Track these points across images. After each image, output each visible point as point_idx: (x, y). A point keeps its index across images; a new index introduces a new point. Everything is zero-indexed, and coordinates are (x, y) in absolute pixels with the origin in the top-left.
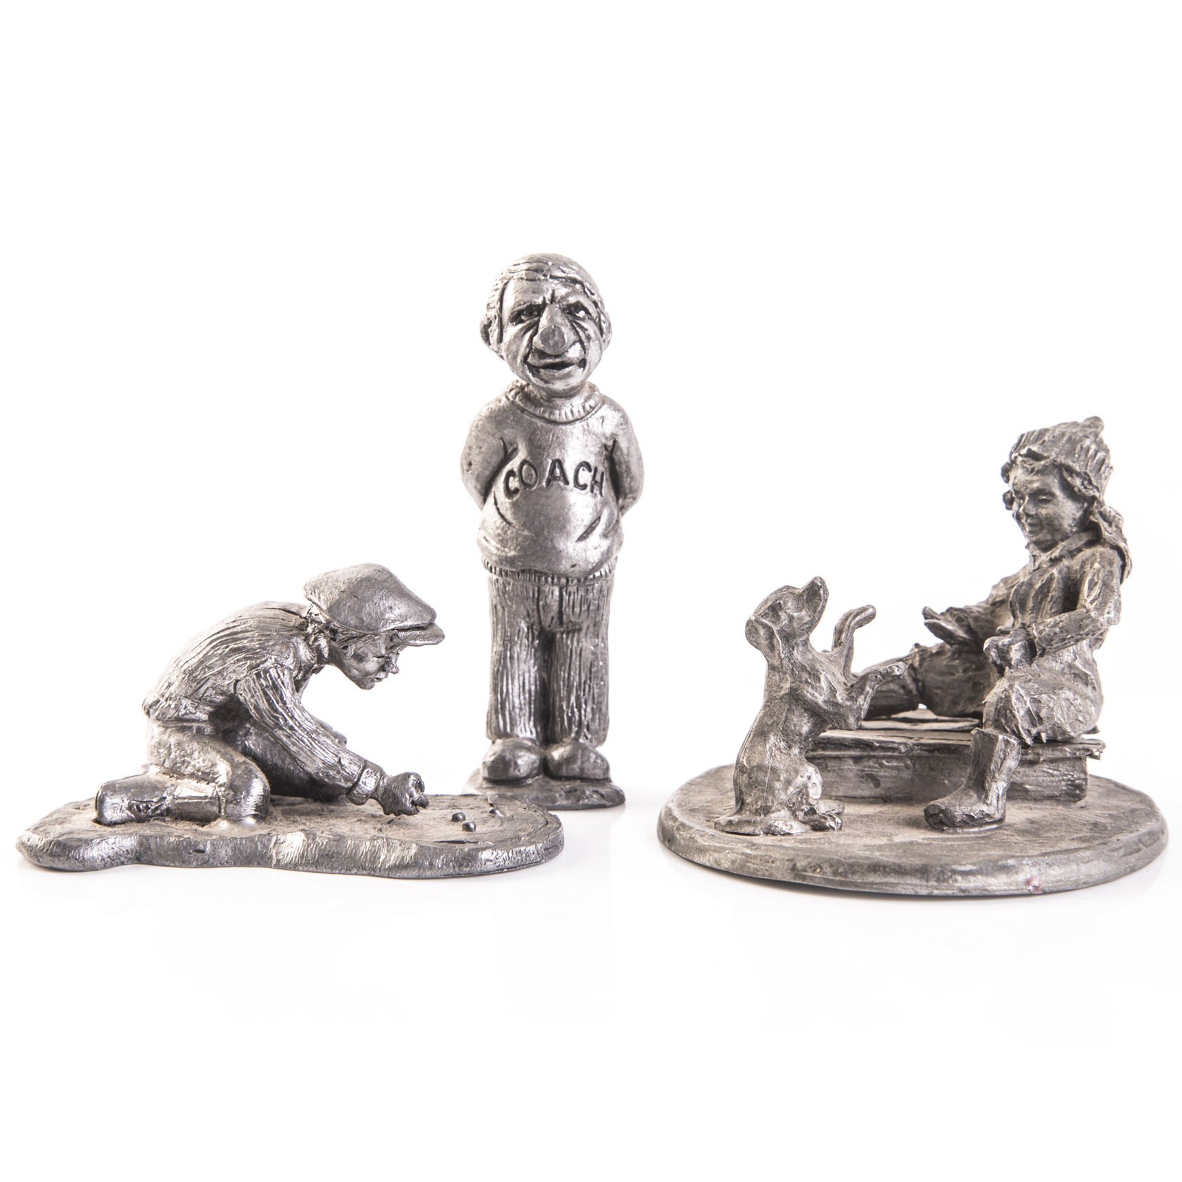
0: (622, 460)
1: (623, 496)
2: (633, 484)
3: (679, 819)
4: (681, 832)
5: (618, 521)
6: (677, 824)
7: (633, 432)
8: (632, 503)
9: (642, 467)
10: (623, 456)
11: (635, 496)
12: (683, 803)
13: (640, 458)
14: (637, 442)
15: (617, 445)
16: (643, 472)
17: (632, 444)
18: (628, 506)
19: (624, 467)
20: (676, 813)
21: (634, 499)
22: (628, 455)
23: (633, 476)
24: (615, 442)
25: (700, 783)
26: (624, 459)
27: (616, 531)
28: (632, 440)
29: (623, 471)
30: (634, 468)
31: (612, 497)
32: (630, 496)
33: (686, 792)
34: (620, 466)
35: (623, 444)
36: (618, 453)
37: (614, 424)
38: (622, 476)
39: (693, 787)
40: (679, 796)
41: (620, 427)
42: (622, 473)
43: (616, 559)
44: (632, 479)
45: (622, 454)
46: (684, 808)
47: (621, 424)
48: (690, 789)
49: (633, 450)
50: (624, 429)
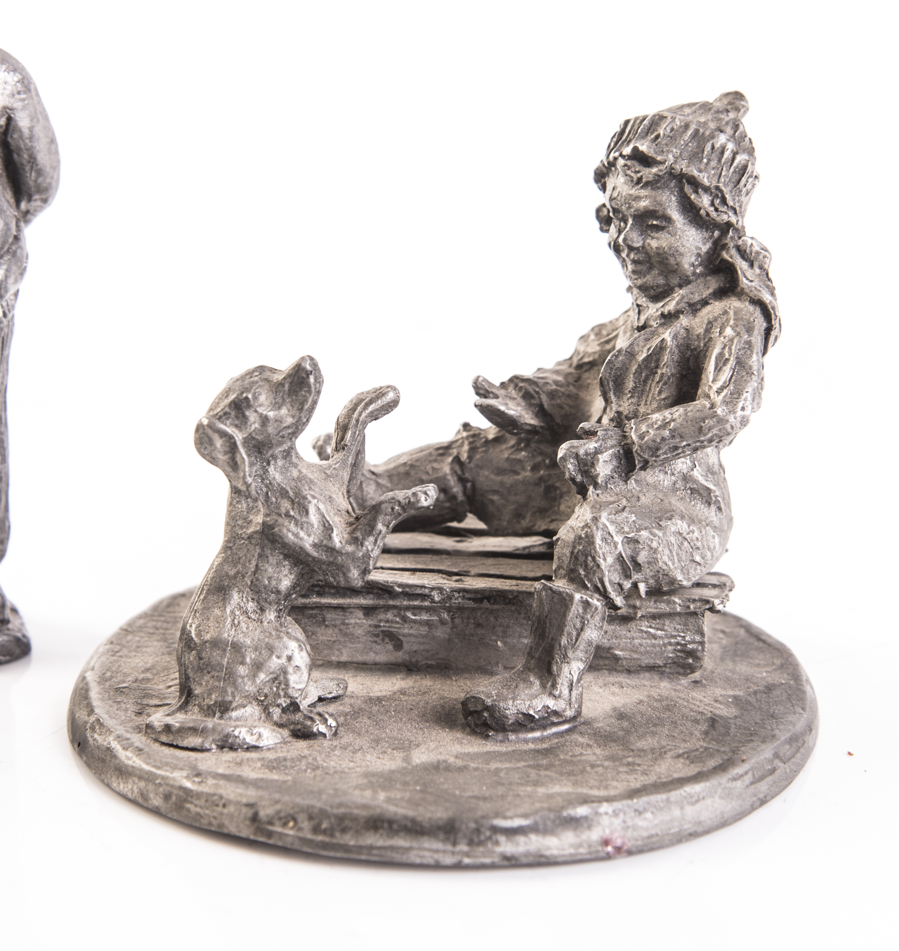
0: (22, 146)
1: (26, 198)
2: (40, 180)
3: (97, 711)
4: (96, 736)
5: (17, 238)
6: (92, 719)
7: (40, 102)
8: (41, 208)
9: (57, 153)
10: (23, 141)
11: (44, 197)
12: (108, 674)
13: (53, 141)
14: (46, 118)
15: (13, 123)
16: (58, 161)
17: (38, 120)
18: (35, 211)
19: (26, 156)
20: (94, 694)
21: (45, 201)
22: (31, 138)
23: (40, 169)
24: (9, 119)
25: (141, 628)
26: (25, 144)
27: (15, 253)
28: (40, 115)
29: (24, 162)
30: (42, 158)
31: (8, 201)
32: (37, 197)
33: (118, 648)
34: (19, 155)
35: (23, 121)
36: (15, 136)
37: (7, 92)
38: (24, 169)
39: (129, 638)
40: (103, 659)
41: (17, 96)
42: (22, 164)
43: (16, 294)
44: (39, 173)
45: (21, 137)
46: (108, 684)
47: (19, 93)
48: (124, 642)
49: (39, 131)
50: (23, 100)
